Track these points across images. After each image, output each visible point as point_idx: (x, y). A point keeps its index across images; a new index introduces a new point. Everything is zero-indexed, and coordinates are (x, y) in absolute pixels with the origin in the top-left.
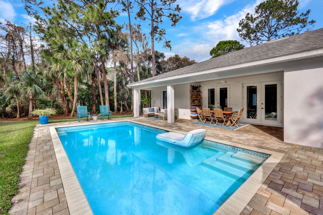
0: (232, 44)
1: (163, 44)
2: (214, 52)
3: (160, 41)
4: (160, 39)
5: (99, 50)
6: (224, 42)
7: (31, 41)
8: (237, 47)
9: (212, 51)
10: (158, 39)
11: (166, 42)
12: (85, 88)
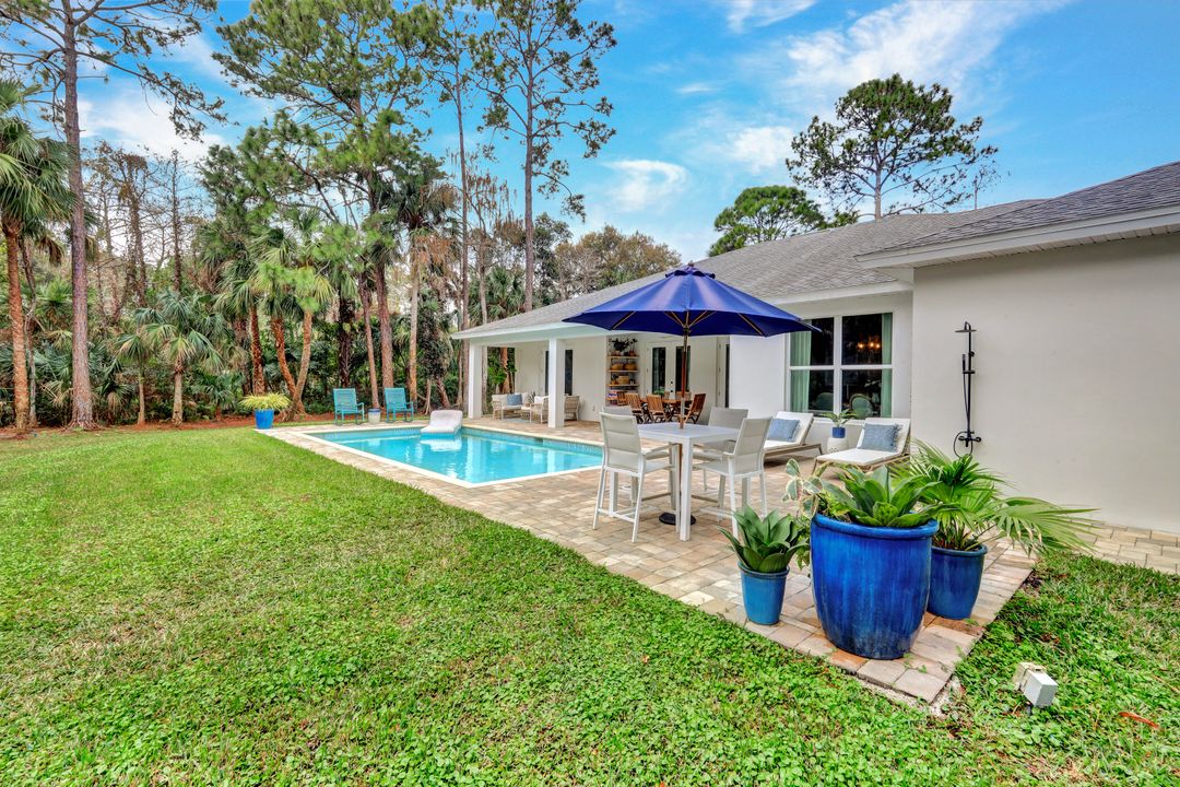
0: (781, 199)
1: (563, 204)
2: (725, 222)
3: (551, 195)
4: (553, 189)
9: (721, 217)
10: (547, 189)
11: (570, 198)
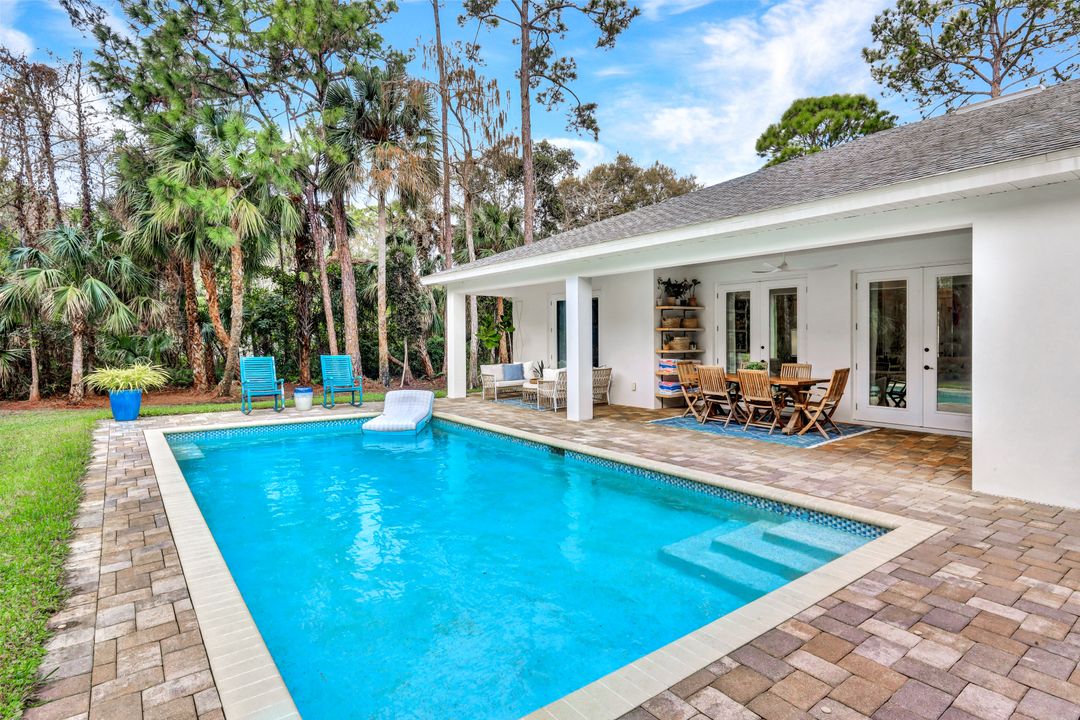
0: (846, 111)
1: (569, 118)
2: (771, 144)
3: (553, 106)
4: (556, 97)
5: (323, 146)
6: (812, 103)
7: (81, 117)
8: (868, 123)
9: (764, 138)
10: (548, 97)
11: (578, 108)
12: (271, 291)
